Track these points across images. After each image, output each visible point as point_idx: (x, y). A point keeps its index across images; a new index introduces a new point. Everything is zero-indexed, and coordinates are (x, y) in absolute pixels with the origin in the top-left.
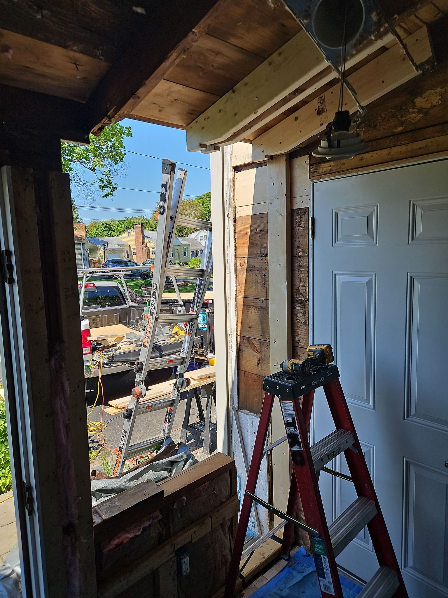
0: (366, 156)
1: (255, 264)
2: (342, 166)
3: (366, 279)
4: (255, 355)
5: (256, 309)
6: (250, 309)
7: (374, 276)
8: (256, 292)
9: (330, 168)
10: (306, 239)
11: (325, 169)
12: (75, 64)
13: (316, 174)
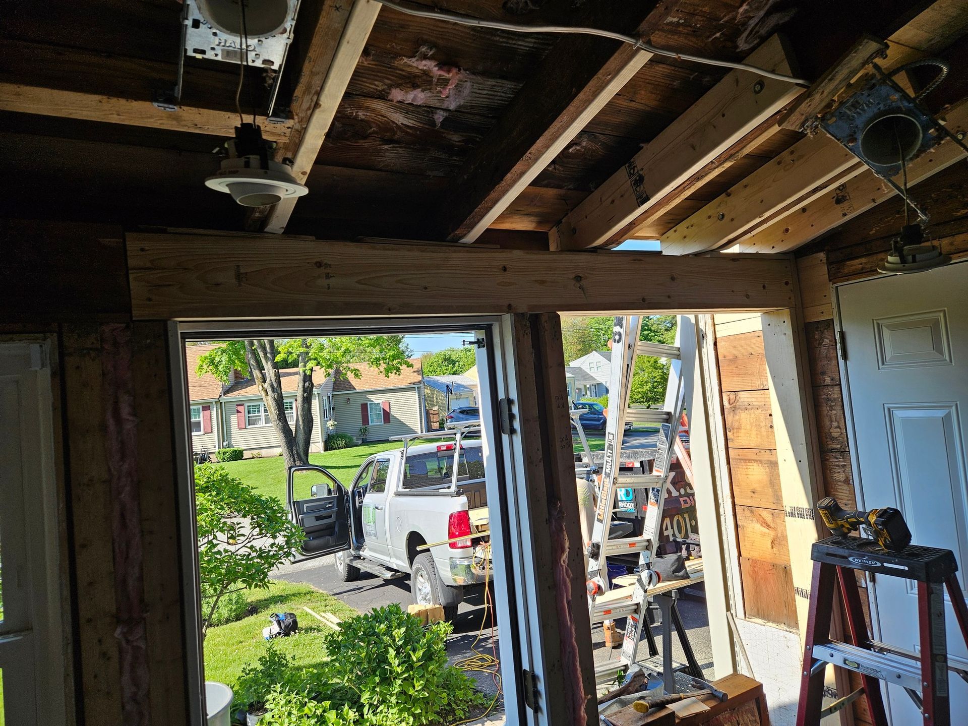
1: (753, 400)
3: (941, 413)
4: (765, 533)
5: (760, 465)
6: (751, 464)
7: (954, 408)
8: (759, 440)
9: (860, 266)
10: (834, 362)
13: (840, 275)
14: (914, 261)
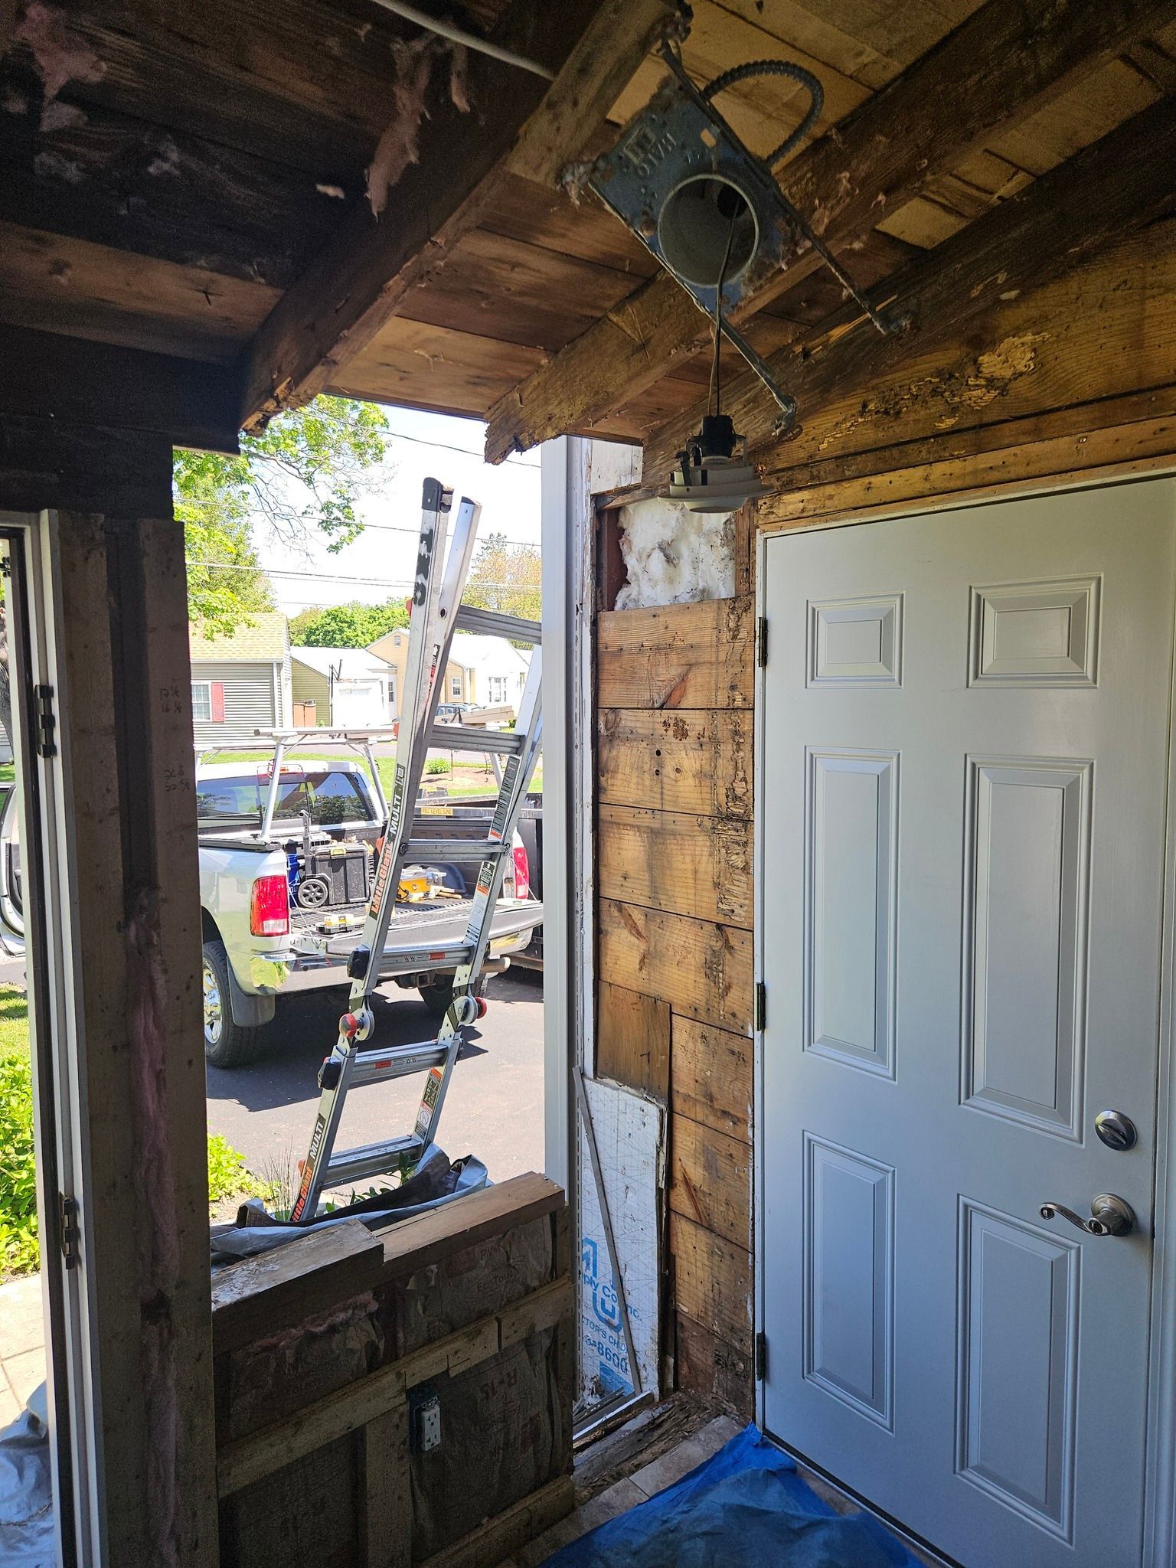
0: (876, 480)
1: (639, 725)
2: (828, 503)
3: (878, 768)
4: (634, 945)
5: (638, 834)
6: (626, 832)
7: (895, 760)
8: (640, 792)
9: (801, 505)
10: (749, 669)
11: (790, 508)
12: (205, 293)
13: (772, 518)
14: (704, 482)
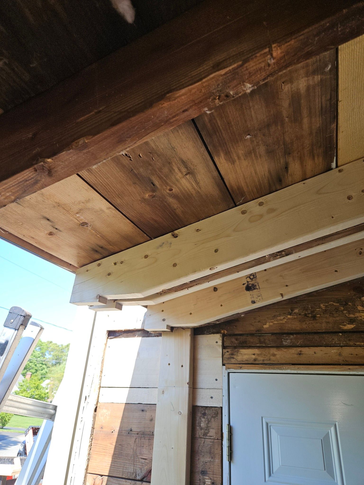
0: (306, 351)
2: (272, 358)
9: (254, 356)
10: (218, 462)
11: (245, 357)
13: (233, 361)
